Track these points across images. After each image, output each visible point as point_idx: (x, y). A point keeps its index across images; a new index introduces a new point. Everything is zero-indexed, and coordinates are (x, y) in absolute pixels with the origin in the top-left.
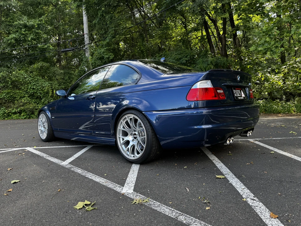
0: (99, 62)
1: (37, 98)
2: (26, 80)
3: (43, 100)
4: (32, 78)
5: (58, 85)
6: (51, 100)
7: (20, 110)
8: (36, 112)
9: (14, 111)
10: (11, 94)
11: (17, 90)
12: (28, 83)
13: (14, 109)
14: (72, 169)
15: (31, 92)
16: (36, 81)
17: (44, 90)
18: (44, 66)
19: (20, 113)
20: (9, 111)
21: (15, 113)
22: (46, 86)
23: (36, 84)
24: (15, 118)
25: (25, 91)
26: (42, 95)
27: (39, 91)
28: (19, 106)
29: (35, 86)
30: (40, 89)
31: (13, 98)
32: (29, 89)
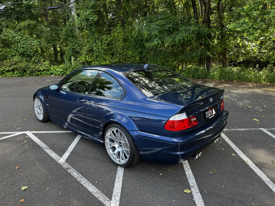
0: (85, 23)
1: (28, 56)
2: (15, 39)
3: (33, 59)
4: (21, 36)
5: (46, 42)
6: (41, 58)
7: (13, 68)
8: (28, 71)
9: (7, 69)
10: (3, 53)
11: (8, 48)
12: (18, 42)
13: (8, 67)
14: (69, 171)
15: (21, 51)
16: (25, 40)
17: (33, 49)
18: (31, 24)
19: (13, 70)
20: (2, 69)
21: (8, 71)
22: (35, 45)
23: (25, 42)
24: (9, 76)
25: (15, 49)
26: (32, 54)
27: (28, 50)
28: (12, 65)
29: (24, 44)
30: (30, 48)
31: (5, 56)
32: (19, 48)
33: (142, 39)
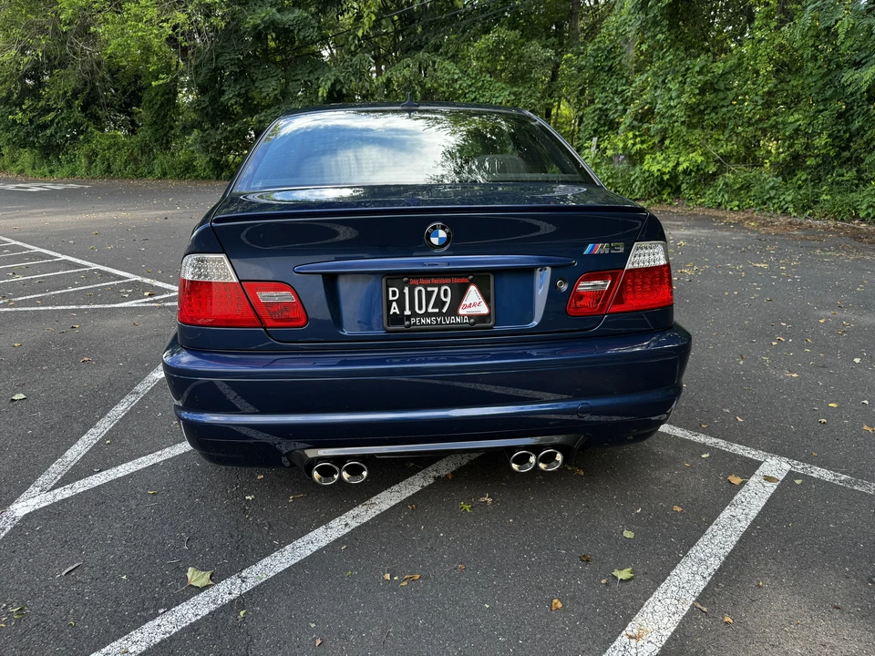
4: (473, 78)
33: (858, 59)
